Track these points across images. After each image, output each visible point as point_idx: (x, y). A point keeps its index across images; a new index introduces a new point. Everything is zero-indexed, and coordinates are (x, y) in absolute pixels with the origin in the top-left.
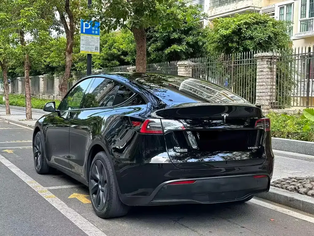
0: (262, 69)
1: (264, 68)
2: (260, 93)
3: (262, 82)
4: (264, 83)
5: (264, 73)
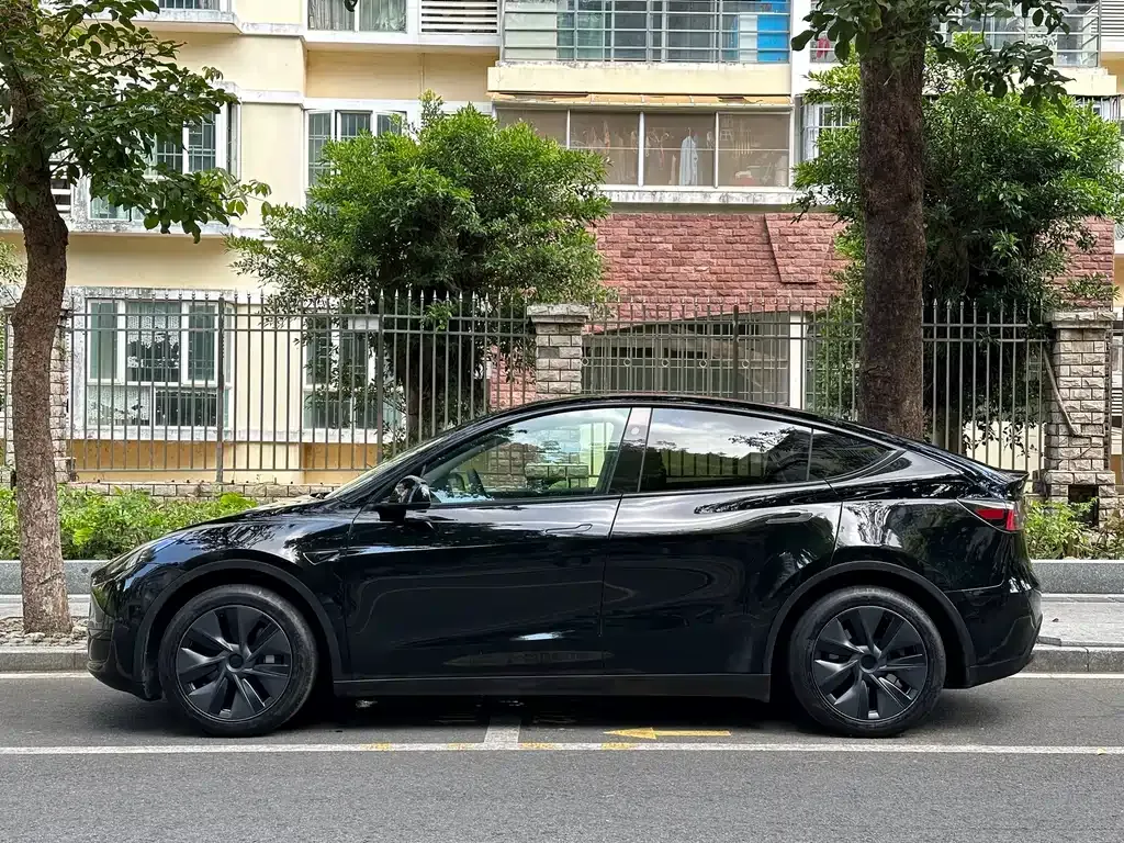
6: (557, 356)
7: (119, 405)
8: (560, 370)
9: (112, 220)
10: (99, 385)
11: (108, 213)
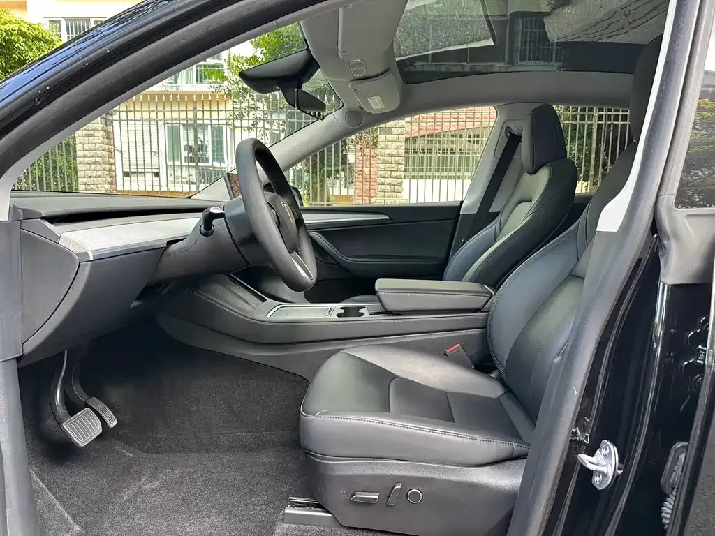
0: (92, 132)
1: (95, 129)
2: (91, 177)
3: (92, 156)
4: (98, 159)
5: (96, 140)
6: (390, 133)
7: (185, 174)
8: (392, 142)
9: (174, 85)
10: (174, 165)
11: (173, 82)
